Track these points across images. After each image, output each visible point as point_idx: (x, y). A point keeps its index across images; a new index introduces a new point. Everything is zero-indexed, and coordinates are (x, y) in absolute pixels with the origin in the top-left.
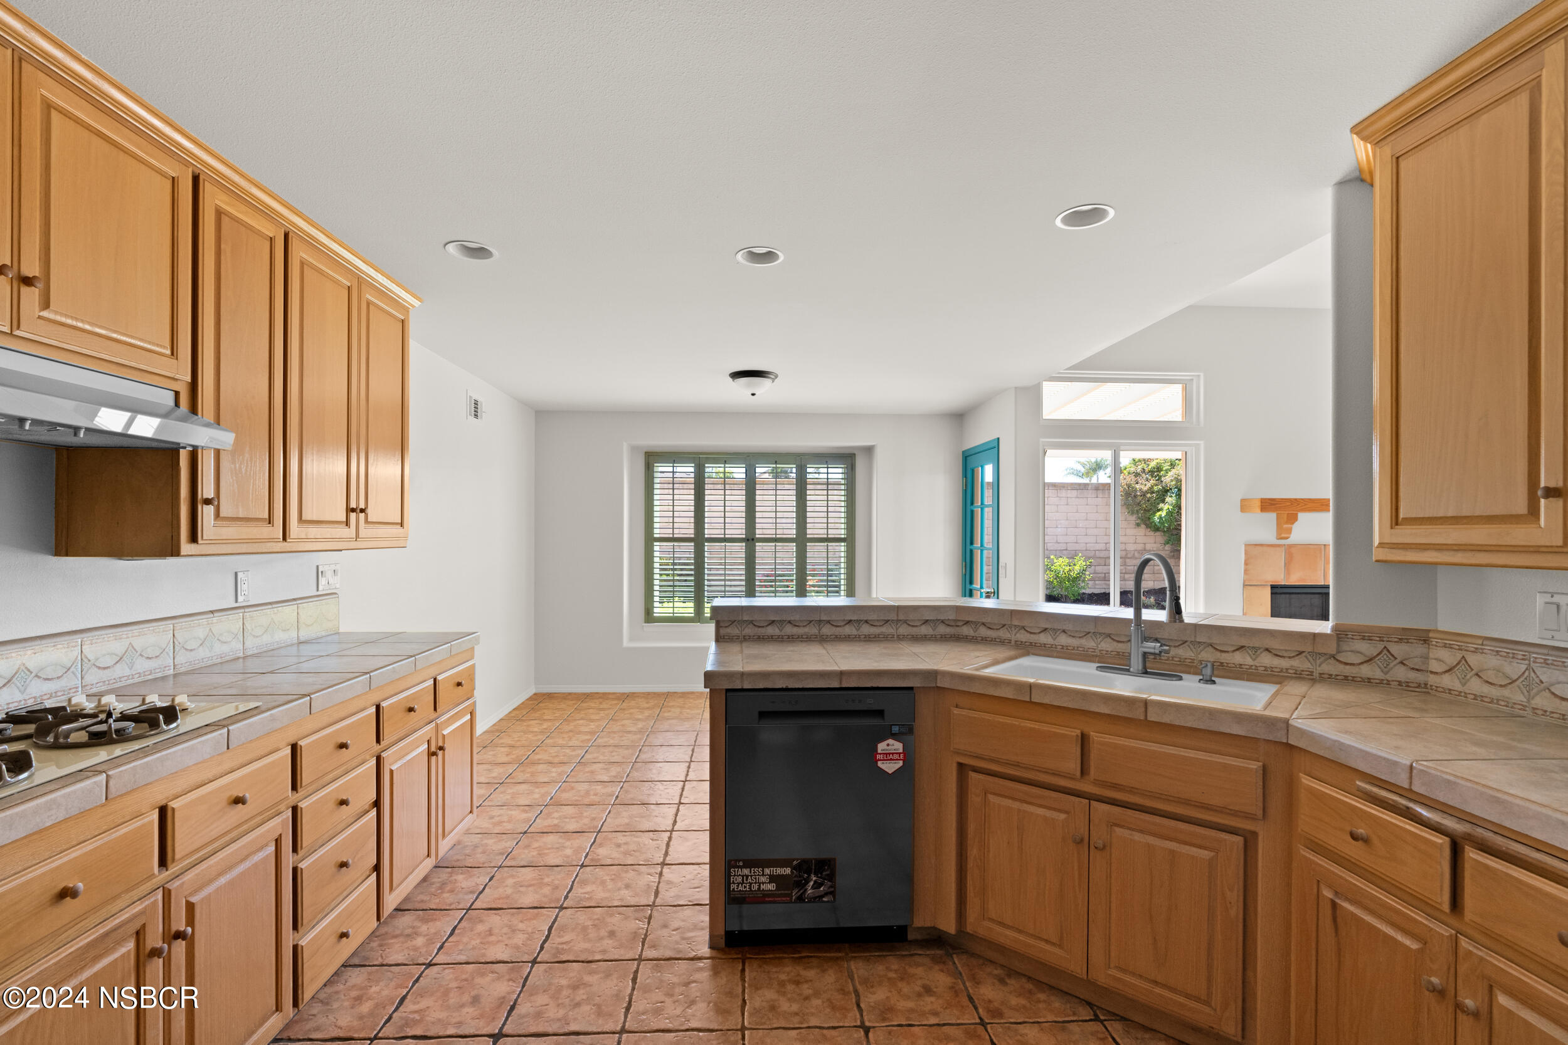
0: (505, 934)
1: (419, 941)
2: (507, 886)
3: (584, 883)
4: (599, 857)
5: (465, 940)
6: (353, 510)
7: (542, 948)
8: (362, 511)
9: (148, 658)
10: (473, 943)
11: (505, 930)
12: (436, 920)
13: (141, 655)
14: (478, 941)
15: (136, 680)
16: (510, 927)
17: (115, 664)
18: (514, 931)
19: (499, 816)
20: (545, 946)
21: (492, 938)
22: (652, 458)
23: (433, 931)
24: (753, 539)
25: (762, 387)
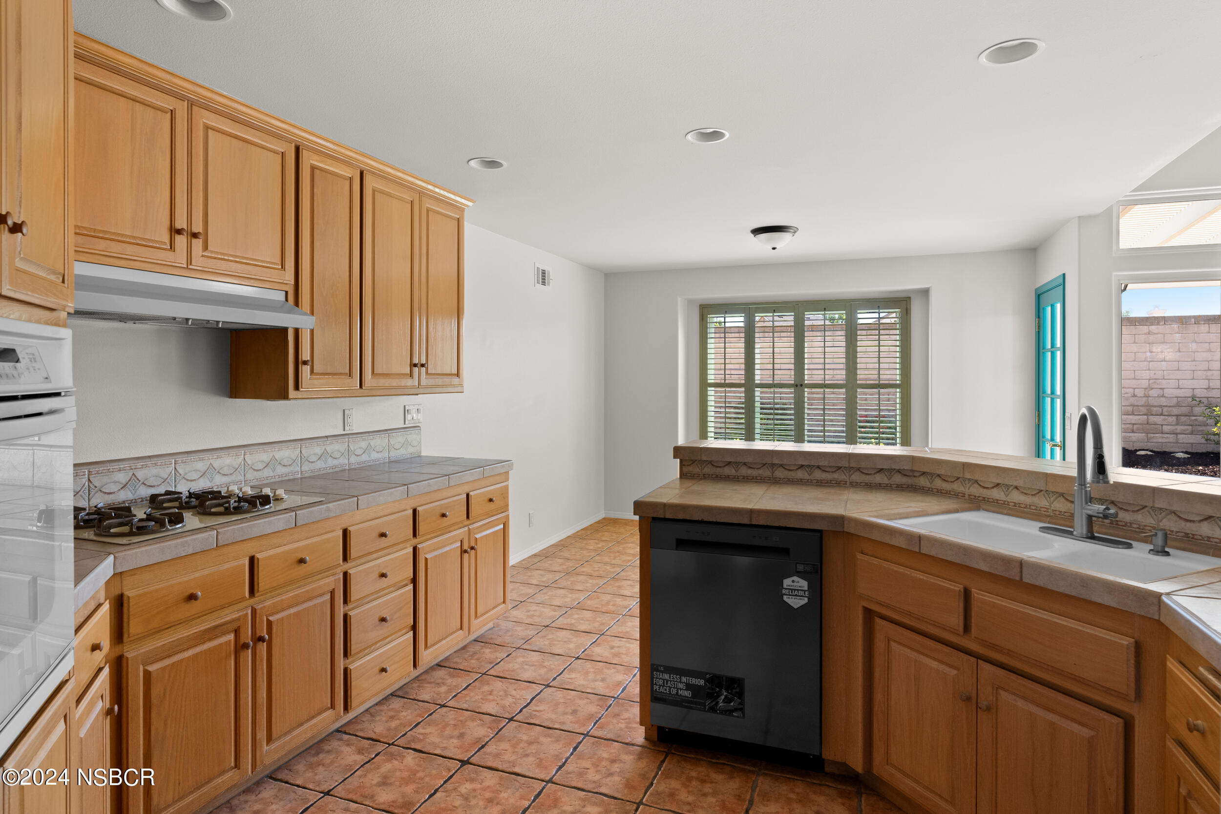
0: (500, 696)
1: (443, 689)
2: (516, 663)
3: (573, 670)
4: (594, 654)
5: (472, 694)
6: (415, 365)
7: (521, 711)
8: (423, 365)
9: (284, 466)
10: (477, 697)
11: (502, 693)
12: (459, 677)
13: (280, 463)
14: (480, 697)
15: (277, 480)
16: (505, 691)
17: (264, 468)
18: (506, 695)
19: (534, 611)
20: (524, 710)
21: (491, 697)
22: (706, 310)
23: (454, 684)
24: (801, 385)
25: (783, 241)
